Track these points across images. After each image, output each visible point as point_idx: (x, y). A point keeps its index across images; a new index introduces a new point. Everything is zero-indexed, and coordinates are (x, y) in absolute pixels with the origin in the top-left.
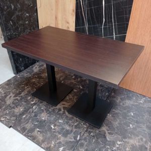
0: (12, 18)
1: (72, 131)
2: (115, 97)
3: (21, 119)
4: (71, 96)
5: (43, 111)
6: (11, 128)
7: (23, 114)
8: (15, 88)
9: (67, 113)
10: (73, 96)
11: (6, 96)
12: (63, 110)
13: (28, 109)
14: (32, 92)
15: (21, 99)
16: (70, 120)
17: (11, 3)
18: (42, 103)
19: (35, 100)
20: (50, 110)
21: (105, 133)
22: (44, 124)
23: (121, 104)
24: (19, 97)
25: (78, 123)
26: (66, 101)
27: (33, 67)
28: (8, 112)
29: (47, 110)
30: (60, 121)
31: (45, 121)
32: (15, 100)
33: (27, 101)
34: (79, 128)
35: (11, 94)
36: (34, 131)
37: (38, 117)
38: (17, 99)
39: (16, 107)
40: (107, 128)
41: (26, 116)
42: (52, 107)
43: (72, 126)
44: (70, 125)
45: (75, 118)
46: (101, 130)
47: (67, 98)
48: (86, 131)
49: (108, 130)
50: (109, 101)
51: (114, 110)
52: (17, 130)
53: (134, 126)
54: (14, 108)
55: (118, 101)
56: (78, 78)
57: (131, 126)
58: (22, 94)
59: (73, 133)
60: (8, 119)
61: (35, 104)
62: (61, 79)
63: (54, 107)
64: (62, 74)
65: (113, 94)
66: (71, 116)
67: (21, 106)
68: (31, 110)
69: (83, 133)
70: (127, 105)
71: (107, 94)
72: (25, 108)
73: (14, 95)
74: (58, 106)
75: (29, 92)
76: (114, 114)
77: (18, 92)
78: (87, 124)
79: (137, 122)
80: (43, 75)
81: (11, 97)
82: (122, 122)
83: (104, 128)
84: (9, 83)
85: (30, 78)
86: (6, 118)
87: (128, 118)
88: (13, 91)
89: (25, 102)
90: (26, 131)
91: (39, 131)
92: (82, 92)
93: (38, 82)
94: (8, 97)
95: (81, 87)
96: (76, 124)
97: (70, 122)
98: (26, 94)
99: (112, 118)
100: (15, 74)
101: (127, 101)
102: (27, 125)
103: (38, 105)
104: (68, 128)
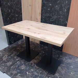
0: (9, 16)
1: (38, 76)
2: (62, 58)
3: (10, 68)
4: (38, 57)
5: (22, 64)
6: (5, 73)
7: (11, 66)
8: (8, 52)
9: (36, 66)
10: (39, 57)
11: (3, 56)
12: (33, 64)
13: (15, 63)
14: (17, 54)
15: (11, 58)
16: (37, 69)
17: (9, 9)
18: (22, 60)
19: (19, 59)
20: (27, 64)
21: (57, 77)
22: (23, 71)
23: (66, 61)
24: (10, 57)
25: (42, 71)
26: (35, 59)
27: (18, 42)
28: (3, 65)
29: (25, 64)
30: (32, 70)
31: (23, 70)
32: (8, 58)
33: (14, 59)
34: (43, 74)
35: (6, 55)
36: (17, 75)
37: (20, 68)
38: (9, 58)
39: (8, 62)
40: (58, 74)
41: (13, 67)
42: (28, 62)
43: (39, 73)
44: (37, 72)
45: (40, 68)
46: (55, 75)
47: (36, 58)
48: (47, 76)
49: (59, 76)
50: (59, 60)
51: (62, 65)
52: (8, 74)
53: (74, 73)
54: (7, 62)
55: (64, 60)
56: (42, 48)
57: (72, 73)
58: (12, 55)
59: (39, 77)
60: (3, 68)
61: (18, 61)
62: (33, 48)
63: (29, 63)
64: (33, 45)
65: (61, 56)
66: (38, 67)
67: (11, 62)
68: (16, 64)
69: (45, 77)
70: (69, 62)
71: (58, 56)
72: (13, 63)
73: (7, 56)
74: (31, 62)
75: (15, 54)
76: (62, 67)
77: (9, 54)
78: (47, 72)
79: (75, 71)
80: (23, 46)
81: (6, 56)
82: (67, 71)
83: (57, 75)
84: (5, 50)
85: (16, 47)
86: (2, 67)
87: (70, 69)
88: (7, 54)
89: (13, 59)
90: (13, 75)
91: (20, 75)
92: (44, 55)
93: (21, 50)
94: (4, 57)
95: (44, 52)
96: (40, 72)
97: (37, 70)
98: (14, 56)
99: (61, 69)
100: (8, 45)
101: (69, 60)
102: (13, 72)
103: (20, 61)
104: (36, 74)
